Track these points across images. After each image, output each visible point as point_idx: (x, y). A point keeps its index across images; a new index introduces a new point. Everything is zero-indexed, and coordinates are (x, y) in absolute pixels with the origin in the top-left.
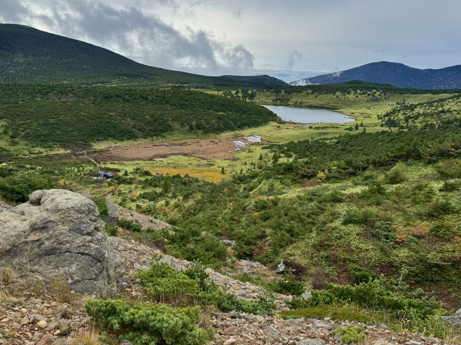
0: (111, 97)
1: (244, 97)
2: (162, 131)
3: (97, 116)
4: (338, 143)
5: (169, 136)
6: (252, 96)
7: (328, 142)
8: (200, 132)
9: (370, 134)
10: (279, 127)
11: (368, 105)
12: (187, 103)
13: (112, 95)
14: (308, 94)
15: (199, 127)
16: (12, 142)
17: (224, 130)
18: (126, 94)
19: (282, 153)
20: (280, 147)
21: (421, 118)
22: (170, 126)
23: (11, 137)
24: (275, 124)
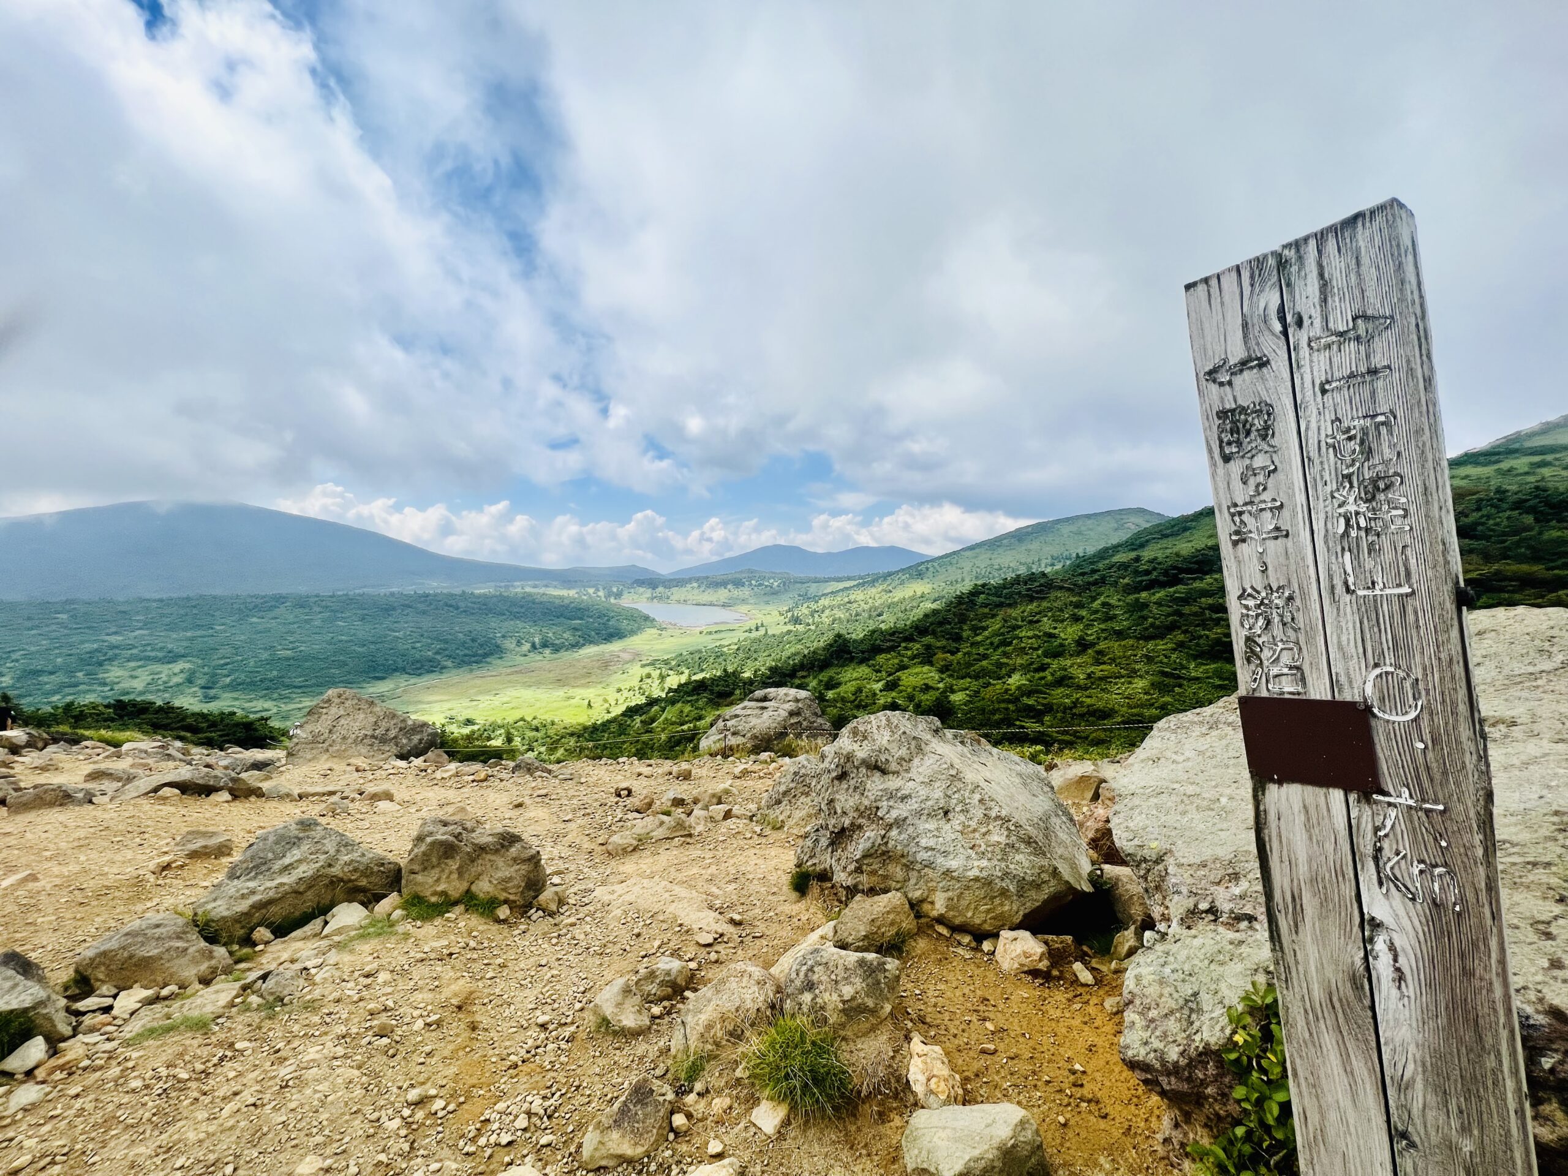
0: (394, 609)
1: (608, 596)
2: (486, 655)
3: (373, 639)
4: (738, 649)
5: (499, 662)
6: (618, 595)
7: (725, 649)
8: (547, 651)
9: (774, 636)
10: (660, 635)
11: (767, 598)
12: (523, 610)
13: (396, 604)
14: (693, 588)
15: (545, 645)
16: (205, 697)
17: (584, 645)
18: (420, 602)
19: (671, 669)
20: (666, 662)
21: (827, 612)
22: (498, 647)
23: (203, 688)
24: (654, 631)
